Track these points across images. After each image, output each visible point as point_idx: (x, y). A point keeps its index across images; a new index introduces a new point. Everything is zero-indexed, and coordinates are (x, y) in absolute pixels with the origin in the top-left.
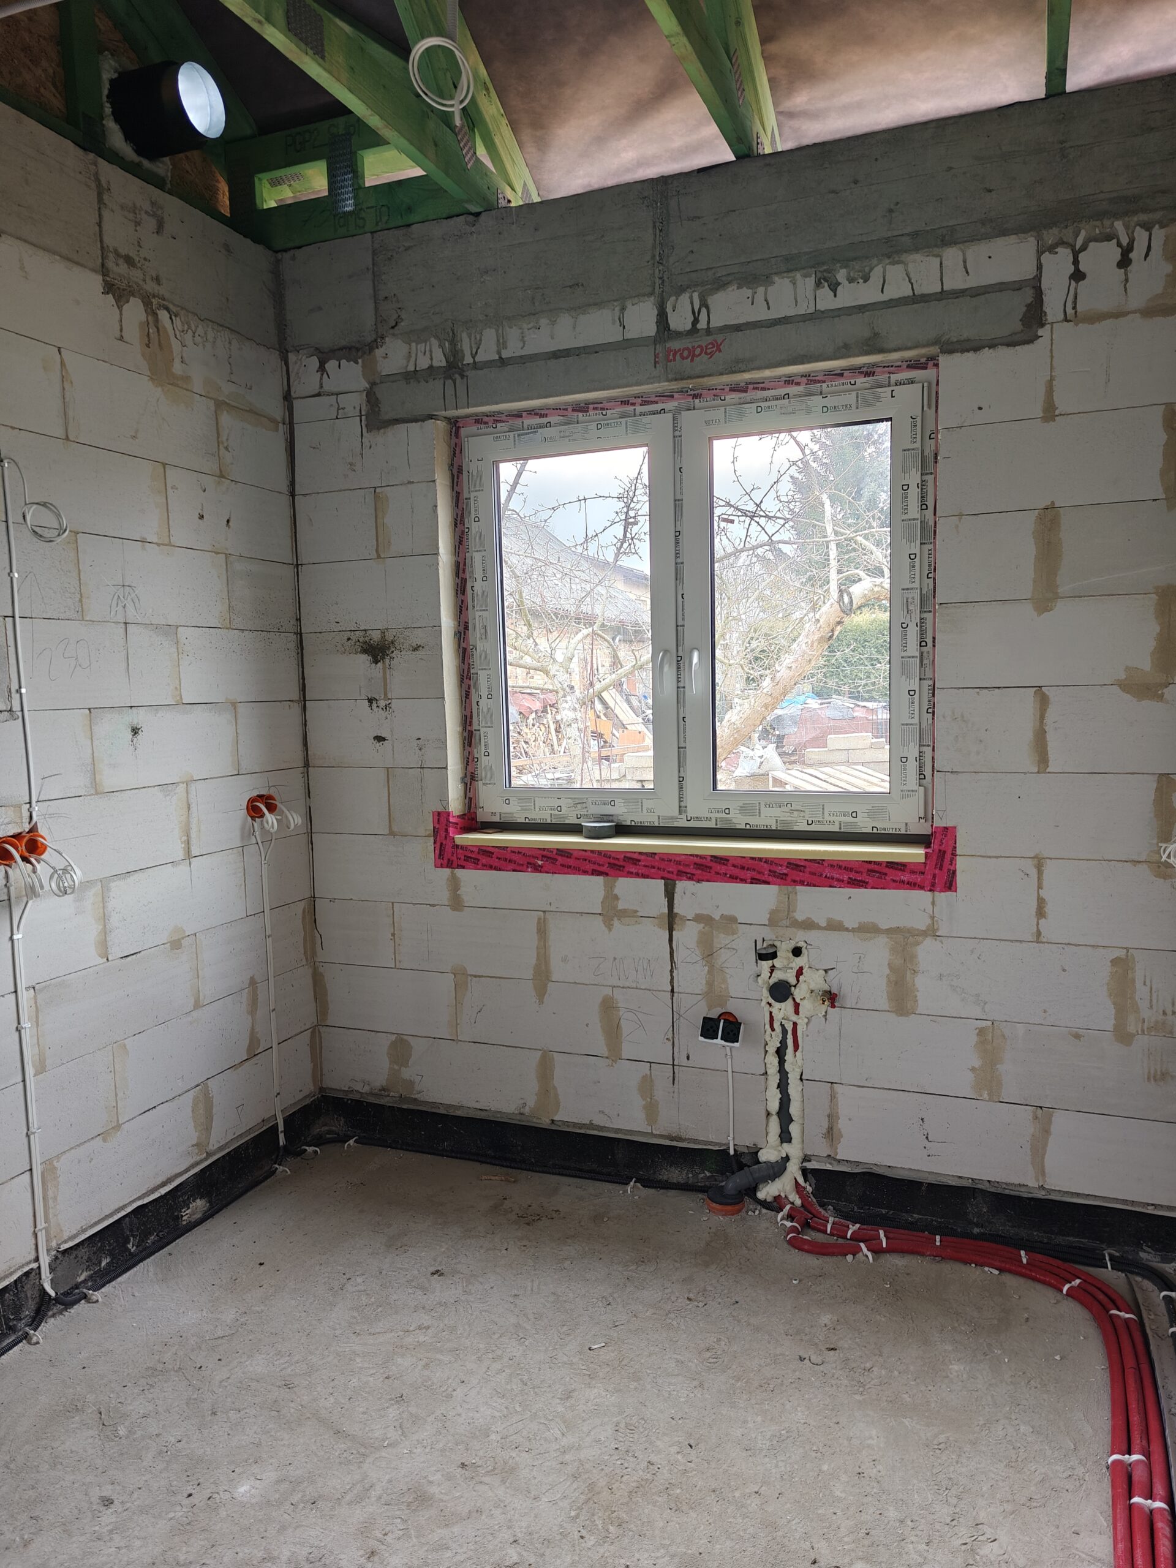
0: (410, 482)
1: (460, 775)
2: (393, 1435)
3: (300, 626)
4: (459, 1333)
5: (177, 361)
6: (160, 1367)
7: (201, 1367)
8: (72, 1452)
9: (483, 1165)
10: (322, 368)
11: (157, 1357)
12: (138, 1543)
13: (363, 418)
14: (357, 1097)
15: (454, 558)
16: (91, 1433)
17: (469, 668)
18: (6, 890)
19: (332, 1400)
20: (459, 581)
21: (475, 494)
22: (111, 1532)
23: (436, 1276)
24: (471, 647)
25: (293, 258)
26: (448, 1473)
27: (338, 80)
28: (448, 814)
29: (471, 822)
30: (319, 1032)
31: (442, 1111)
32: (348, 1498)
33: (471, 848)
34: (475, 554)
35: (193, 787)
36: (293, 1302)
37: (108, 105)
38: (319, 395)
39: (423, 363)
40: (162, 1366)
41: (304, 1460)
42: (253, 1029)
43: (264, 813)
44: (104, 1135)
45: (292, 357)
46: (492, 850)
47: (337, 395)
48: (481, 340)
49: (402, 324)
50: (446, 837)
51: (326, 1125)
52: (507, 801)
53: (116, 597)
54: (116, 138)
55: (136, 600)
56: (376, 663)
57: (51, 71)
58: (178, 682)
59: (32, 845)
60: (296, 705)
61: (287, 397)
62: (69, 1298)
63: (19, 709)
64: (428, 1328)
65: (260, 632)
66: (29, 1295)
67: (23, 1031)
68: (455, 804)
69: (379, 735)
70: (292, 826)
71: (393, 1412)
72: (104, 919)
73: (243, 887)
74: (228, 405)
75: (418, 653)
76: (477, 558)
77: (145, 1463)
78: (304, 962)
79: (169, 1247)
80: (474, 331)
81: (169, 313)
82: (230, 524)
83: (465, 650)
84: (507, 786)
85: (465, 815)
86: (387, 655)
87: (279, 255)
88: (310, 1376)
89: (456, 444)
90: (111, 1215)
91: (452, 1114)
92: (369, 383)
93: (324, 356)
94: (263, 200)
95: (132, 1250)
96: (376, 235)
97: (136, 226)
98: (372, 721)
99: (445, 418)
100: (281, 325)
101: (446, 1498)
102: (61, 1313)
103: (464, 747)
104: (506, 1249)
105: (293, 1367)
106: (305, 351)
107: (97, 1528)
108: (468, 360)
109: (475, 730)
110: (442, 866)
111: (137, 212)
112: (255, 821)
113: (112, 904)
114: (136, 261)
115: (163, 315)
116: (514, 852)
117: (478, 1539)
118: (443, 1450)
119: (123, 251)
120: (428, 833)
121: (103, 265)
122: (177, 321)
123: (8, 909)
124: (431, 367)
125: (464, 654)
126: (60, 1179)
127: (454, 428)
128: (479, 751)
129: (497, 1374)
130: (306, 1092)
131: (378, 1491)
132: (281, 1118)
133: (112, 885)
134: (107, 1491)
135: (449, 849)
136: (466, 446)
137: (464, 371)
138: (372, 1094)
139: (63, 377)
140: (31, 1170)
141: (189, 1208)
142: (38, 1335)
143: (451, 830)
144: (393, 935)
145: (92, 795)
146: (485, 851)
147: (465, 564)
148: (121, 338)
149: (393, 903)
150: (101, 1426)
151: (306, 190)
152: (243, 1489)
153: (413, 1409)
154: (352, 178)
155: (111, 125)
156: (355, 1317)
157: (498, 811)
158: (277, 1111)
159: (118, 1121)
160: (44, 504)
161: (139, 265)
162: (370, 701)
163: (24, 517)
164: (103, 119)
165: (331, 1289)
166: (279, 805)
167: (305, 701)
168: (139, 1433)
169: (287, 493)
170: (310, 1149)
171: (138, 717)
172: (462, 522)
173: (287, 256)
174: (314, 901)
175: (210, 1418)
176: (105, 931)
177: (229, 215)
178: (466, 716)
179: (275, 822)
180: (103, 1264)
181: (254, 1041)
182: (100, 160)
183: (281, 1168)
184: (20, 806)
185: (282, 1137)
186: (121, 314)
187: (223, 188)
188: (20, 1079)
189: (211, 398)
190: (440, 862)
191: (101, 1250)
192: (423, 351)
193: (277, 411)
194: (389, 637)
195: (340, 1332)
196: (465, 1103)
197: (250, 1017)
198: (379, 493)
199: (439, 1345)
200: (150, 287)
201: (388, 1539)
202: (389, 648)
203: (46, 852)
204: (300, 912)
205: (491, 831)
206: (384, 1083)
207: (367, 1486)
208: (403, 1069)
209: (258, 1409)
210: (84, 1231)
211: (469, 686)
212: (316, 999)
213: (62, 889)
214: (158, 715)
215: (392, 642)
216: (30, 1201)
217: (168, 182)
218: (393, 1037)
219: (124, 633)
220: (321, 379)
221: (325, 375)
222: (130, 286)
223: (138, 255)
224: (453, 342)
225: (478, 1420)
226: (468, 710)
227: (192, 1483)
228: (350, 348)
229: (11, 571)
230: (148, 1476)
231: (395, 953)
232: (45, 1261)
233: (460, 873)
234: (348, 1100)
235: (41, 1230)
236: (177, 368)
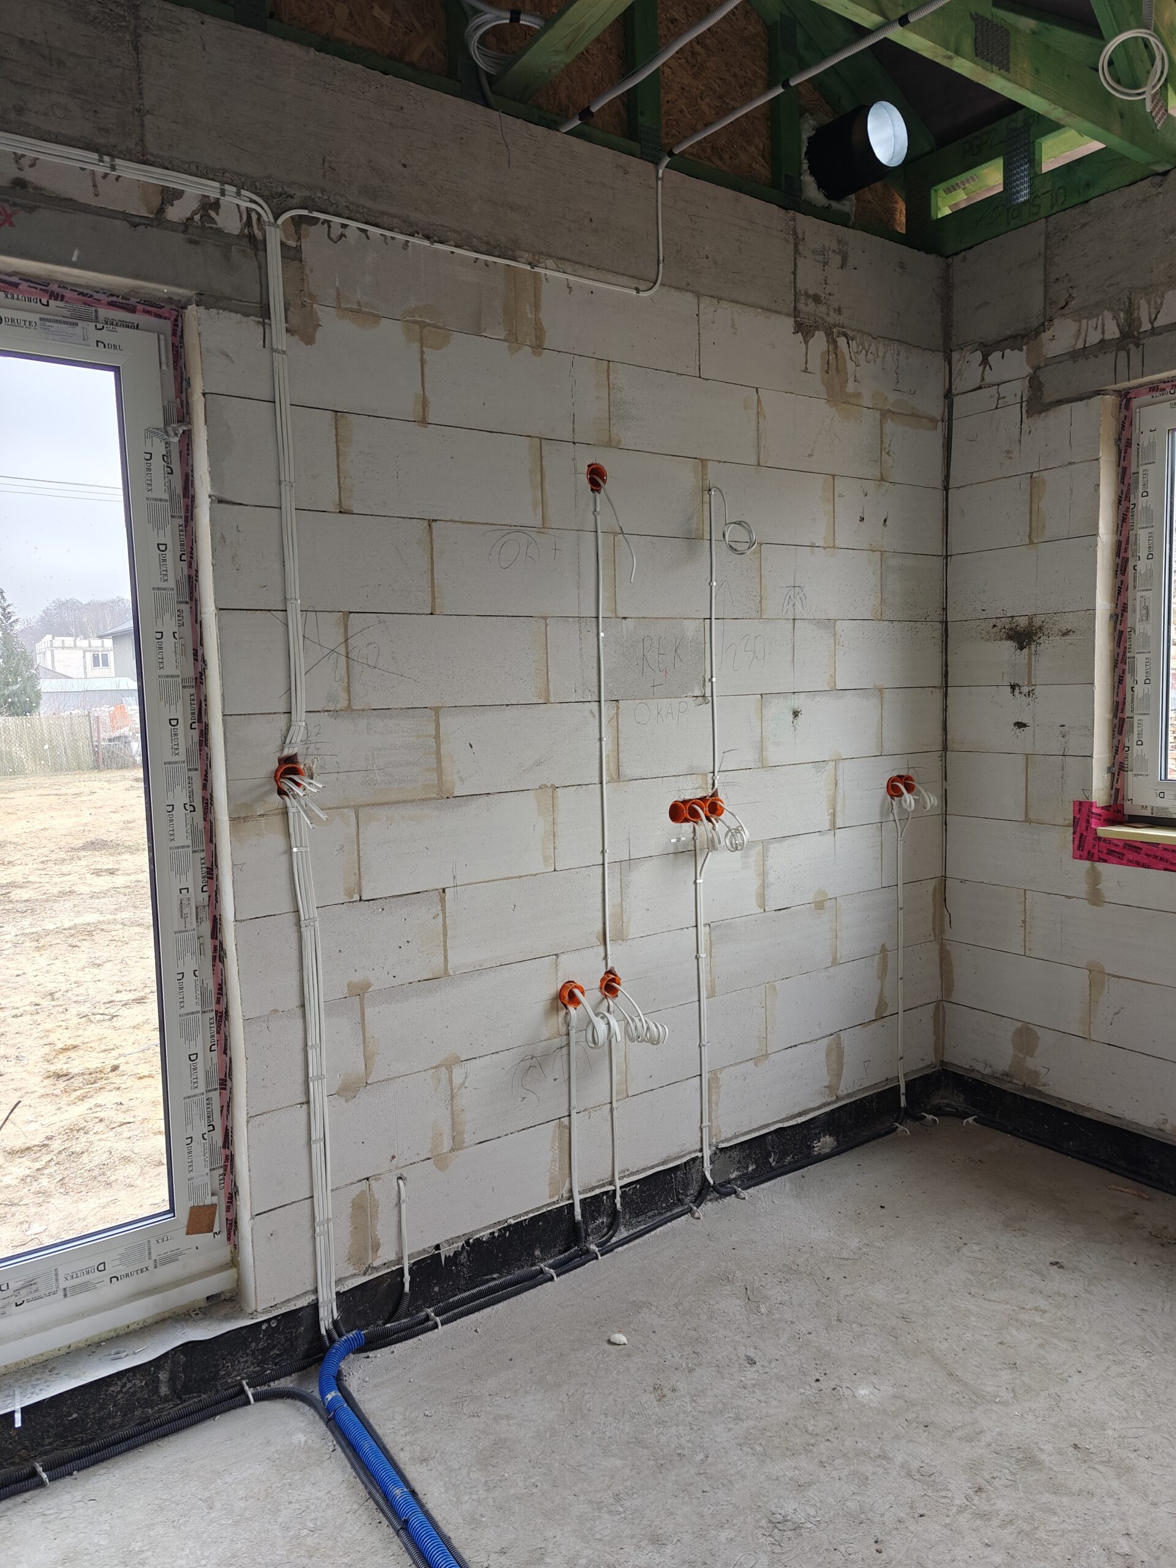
0: (1070, 464)
1: (1106, 764)
2: (1006, 1396)
3: (946, 614)
4: (1077, 1326)
5: (851, 380)
6: (794, 1267)
7: (829, 1278)
8: (724, 1312)
9: (1113, 1174)
10: (985, 362)
11: (792, 1259)
12: (774, 1403)
13: (1024, 404)
14: (978, 1077)
15: (1115, 538)
16: (738, 1302)
17: (1125, 652)
18: (693, 842)
19: (946, 1344)
20: (1119, 561)
21: (1145, 467)
22: (754, 1386)
23: (1055, 1267)
24: (1129, 630)
25: (964, 260)
26: (1059, 1448)
27: (1022, 86)
28: (1091, 804)
29: (1116, 814)
30: (943, 1008)
31: (1069, 1109)
32: (959, 1433)
33: (1115, 842)
34: (1140, 532)
35: (841, 765)
36: (911, 1249)
37: (806, 161)
38: (980, 388)
39: (1094, 338)
40: (796, 1267)
41: (918, 1387)
42: (881, 992)
43: (902, 793)
44: (756, 1060)
45: (955, 356)
46: (1140, 845)
47: (999, 385)
48: (1162, 304)
49: (1073, 303)
50: (1087, 829)
51: (946, 1098)
52: (1161, 794)
53: (788, 596)
54: (812, 190)
55: (803, 598)
56: (1022, 650)
57: (761, 146)
58: (833, 670)
59: (714, 808)
60: (938, 691)
61: (948, 395)
62: (723, 1190)
63: (710, 695)
64: (1045, 1312)
65: (908, 623)
66: (694, 1178)
67: (700, 959)
68: (1099, 792)
69: (1020, 721)
70: (929, 807)
71: (1006, 1375)
72: (763, 874)
73: (880, 860)
74: (893, 412)
75: (1067, 638)
76: (1143, 536)
77: (781, 1341)
78: (932, 938)
79: (802, 1170)
80: (1154, 295)
81: (847, 338)
82: (887, 523)
83: (1121, 633)
84: (1163, 778)
85: (1109, 806)
86: (1034, 641)
87: (950, 260)
88: (926, 1318)
89: (1125, 417)
90: (758, 1129)
91: (1080, 1114)
92: (1032, 368)
93: (987, 350)
94: (938, 209)
95: (773, 1164)
96: (1051, 219)
97: (824, 266)
98: (1014, 707)
99: (1115, 391)
100: (947, 327)
101: (1056, 1469)
102: (716, 1199)
103: (1114, 734)
104: (1135, 1263)
105: (910, 1305)
106: (969, 348)
107: (743, 1379)
108: (1146, 326)
109: (1128, 718)
110: (1081, 858)
111: (826, 253)
112: (894, 799)
113: (770, 863)
114: (822, 298)
115: (842, 341)
116: (1166, 850)
117: (1087, 1517)
118: (1055, 1426)
119: (811, 292)
120: (1067, 822)
121: (795, 307)
122: (853, 344)
123: (694, 858)
124: (1102, 341)
125: (1120, 636)
126: (721, 1088)
127: (1125, 400)
128: (1131, 740)
129: (1118, 1376)
130: (927, 1062)
131: (987, 1438)
132: (904, 1080)
133: (771, 846)
134: (751, 1352)
135: (1090, 839)
136: (1138, 419)
137: (1140, 339)
138: (992, 1077)
139: (758, 413)
140: (701, 1075)
141: (819, 1142)
142: (699, 1212)
143: (1093, 821)
144: (1024, 922)
145: (759, 768)
146: (1132, 846)
147: (1127, 542)
148: (806, 371)
149: (1025, 890)
150: (747, 1299)
151: (980, 189)
152: (863, 1392)
153: (1027, 1380)
154: (1030, 167)
155: (808, 179)
156: (970, 1279)
157: (1150, 804)
158: (901, 1073)
159: (767, 1051)
160: (739, 523)
161: (824, 301)
162: (1013, 687)
163: (724, 535)
164: (800, 174)
165: (948, 1248)
166: (917, 785)
167: (947, 687)
168: (777, 1316)
169: (941, 488)
170: (930, 1117)
171: (799, 702)
172: (1128, 498)
173: (957, 259)
174: (945, 880)
175: (835, 1323)
176: (764, 886)
177: (904, 232)
178: (1118, 703)
179: (913, 801)
180: (750, 1169)
181: (882, 1004)
182: (799, 216)
183: (901, 1127)
184: (706, 775)
185: (903, 1099)
186: (807, 349)
187: (901, 207)
188: (697, 999)
189: (878, 409)
190: (1078, 853)
191: (749, 1156)
192: (1095, 326)
193: (936, 409)
194: (1037, 622)
195: (956, 1288)
196: (1097, 1107)
197: (879, 981)
198: (1036, 478)
199: (1055, 1330)
200: (833, 318)
201: (996, 1482)
202: (1036, 634)
203: (723, 814)
204: (931, 888)
205: (1140, 826)
206: (1007, 1069)
207: (978, 1430)
208: (1028, 1058)
209: (878, 1329)
210: (737, 1137)
211: (1124, 672)
212: (942, 975)
213: (734, 846)
214: (816, 700)
215: (1040, 628)
216: (699, 1101)
217: (853, 217)
218: (1019, 1025)
219: (792, 628)
220: (983, 372)
221: (988, 367)
222: (816, 322)
223: (824, 292)
224: (1130, 310)
225: (1094, 1411)
226: (1121, 696)
227: (819, 1371)
228: (1015, 337)
229: (711, 581)
230: (783, 1353)
231: (1025, 941)
232: (707, 1153)
233: (1101, 866)
234: (969, 1078)
235: (706, 1127)
236: (851, 387)
